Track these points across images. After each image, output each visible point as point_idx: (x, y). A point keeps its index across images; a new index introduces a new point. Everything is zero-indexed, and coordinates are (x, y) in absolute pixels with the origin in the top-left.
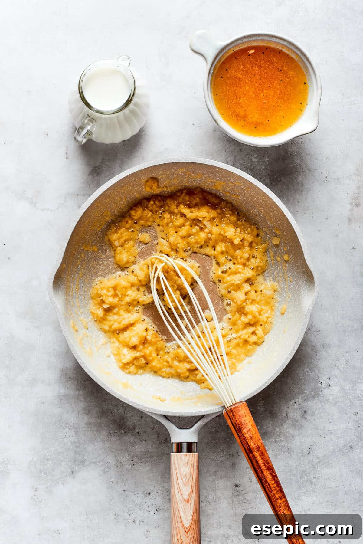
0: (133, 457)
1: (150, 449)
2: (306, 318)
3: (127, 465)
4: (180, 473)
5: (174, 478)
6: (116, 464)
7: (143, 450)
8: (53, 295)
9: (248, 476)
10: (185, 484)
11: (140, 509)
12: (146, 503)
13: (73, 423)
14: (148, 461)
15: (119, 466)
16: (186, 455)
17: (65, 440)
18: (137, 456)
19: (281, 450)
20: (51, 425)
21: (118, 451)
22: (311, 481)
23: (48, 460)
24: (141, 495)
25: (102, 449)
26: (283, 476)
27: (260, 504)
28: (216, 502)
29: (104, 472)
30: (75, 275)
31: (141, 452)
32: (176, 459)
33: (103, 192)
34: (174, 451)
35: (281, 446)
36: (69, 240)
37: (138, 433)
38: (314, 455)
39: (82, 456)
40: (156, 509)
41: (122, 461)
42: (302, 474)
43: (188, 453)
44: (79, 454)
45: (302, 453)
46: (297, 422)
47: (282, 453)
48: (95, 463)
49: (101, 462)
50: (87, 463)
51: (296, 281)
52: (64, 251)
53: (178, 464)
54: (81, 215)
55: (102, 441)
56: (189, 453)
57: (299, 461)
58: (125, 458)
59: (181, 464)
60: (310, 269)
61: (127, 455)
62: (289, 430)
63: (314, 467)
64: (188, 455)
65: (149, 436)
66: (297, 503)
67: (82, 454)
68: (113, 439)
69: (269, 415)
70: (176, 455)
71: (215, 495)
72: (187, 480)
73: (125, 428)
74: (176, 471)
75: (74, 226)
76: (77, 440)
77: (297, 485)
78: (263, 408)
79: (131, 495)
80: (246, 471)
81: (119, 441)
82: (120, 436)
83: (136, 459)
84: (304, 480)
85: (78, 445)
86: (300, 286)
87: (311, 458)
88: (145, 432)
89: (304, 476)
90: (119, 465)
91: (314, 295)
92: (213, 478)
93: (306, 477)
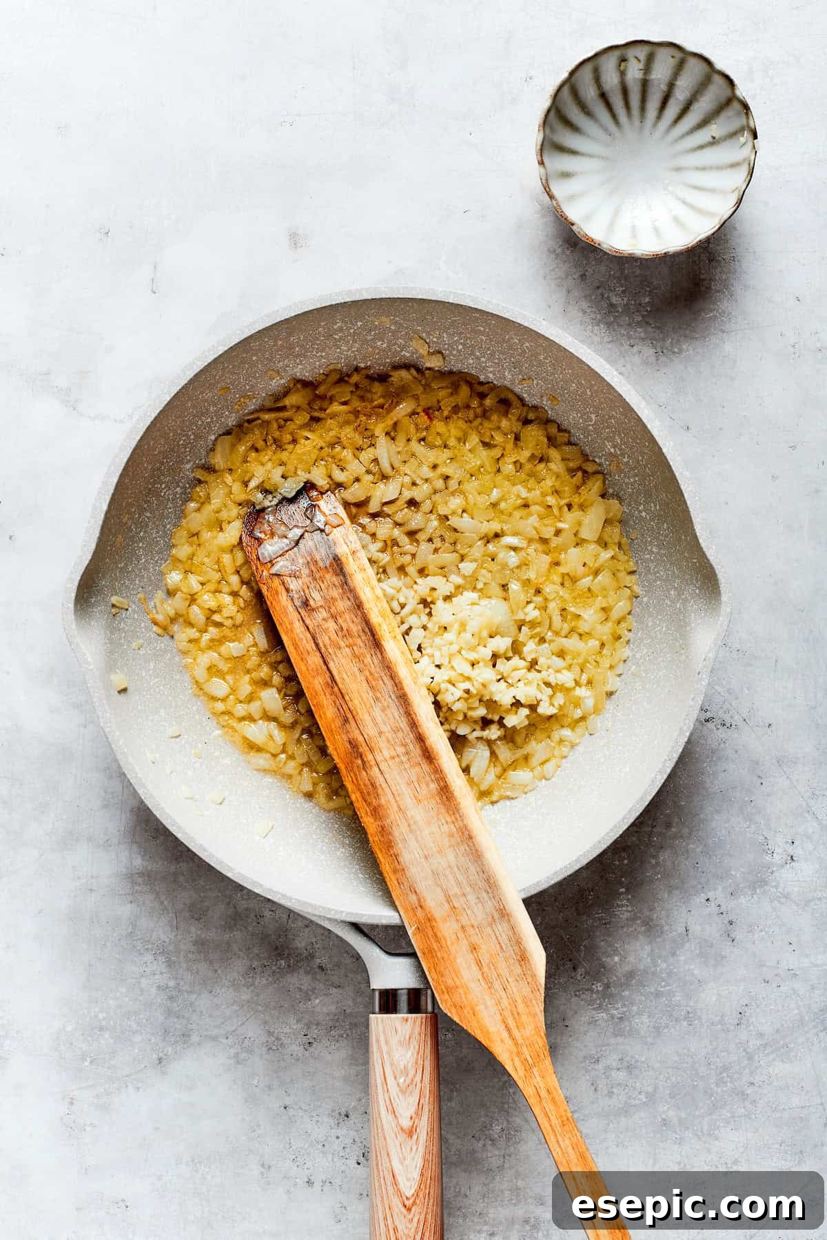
0: (308, 1026)
1: (349, 1006)
2: (701, 679)
3: (295, 1046)
4: (392, 1065)
5: (378, 1077)
6: (267, 1042)
7: (333, 1008)
8: (76, 632)
9: (588, 1077)
10: (403, 1092)
11: (324, 1153)
12: (338, 1138)
13: (164, 942)
14: (345, 1036)
15: (274, 1048)
16: (407, 1020)
17: (144, 982)
18: (318, 1024)
19: (671, 1015)
20: (108, 944)
21: (273, 1012)
22: (743, 1093)
23: (101, 1029)
24: (326, 1119)
25: (232, 1005)
26: (674, 1079)
27: (617, 1146)
28: (508, 1139)
29: (238, 1061)
30: (132, 581)
31: (328, 1014)
32: (381, 1028)
33: (195, 376)
34: (377, 1009)
35: (670, 1007)
36: (113, 495)
37: (321, 968)
38: (752, 1028)
39: (185, 1022)
40: (364, 1154)
41: (282, 1035)
42: (721, 1074)
43: (410, 1015)
44: (178, 1017)
45: (721, 1022)
46: (711, 946)
47: (674, 1023)
48: (214, 1039)
49: (230, 1037)
50: (195, 1038)
51: (676, 589)
52: (101, 523)
53: (387, 1042)
54: (141, 433)
55: (233, 985)
56: (413, 1015)
57: (714, 1043)
58: (290, 1027)
59: (394, 1041)
60: (708, 560)
61: (292, 1021)
62: (692, 967)
63: (750, 1058)
64: (410, 1020)
65: (347, 976)
66: (707, 1146)
67: (183, 1017)
68: (261, 981)
69: (643, 929)
70: (382, 1021)
71: (508, 1121)
72: (408, 1081)
73: (289, 954)
74: (382, 1059)
75: (125, 460)
76: (172, 984)
77: (709, 1102)
78: (628, 911)
79: (302, 1117)
80: (583, 1065)
81: (276, 986)
82: (278, 975)
83: (314, 1032)
84: (725, 1089)
85: (174, 993)
86: (686, 600)
87: (743, 1036)
88: (338, 965)
89: (725, 1080)
90: (274, 1045)
91: (719, 622)
92: (503, 1080)
93: (731, 1082)
